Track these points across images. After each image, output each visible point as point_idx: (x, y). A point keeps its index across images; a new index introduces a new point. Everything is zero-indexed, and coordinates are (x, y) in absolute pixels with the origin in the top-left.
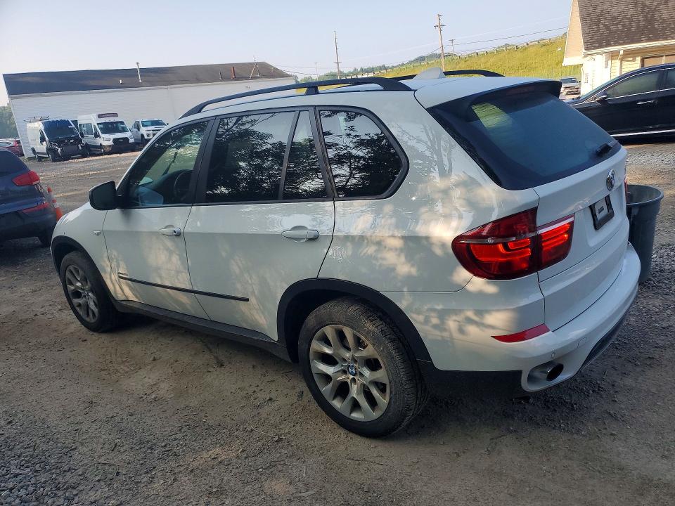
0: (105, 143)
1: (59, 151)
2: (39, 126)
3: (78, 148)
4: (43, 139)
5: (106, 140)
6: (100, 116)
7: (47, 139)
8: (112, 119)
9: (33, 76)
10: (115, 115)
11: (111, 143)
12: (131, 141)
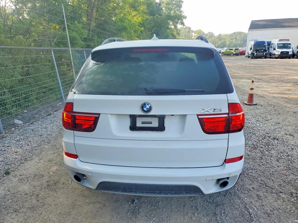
0: (276, 53)
1: (255, 54)
2: (253, 43)
3: (264, 54)
4: (251, 49)
5: (278, 52)
6: (280, 40)
7: (253, 49)
8: (285, 42)
9: (264, 22)
10: (288, 40)
11: (279, 53)
12: (290, 53)
